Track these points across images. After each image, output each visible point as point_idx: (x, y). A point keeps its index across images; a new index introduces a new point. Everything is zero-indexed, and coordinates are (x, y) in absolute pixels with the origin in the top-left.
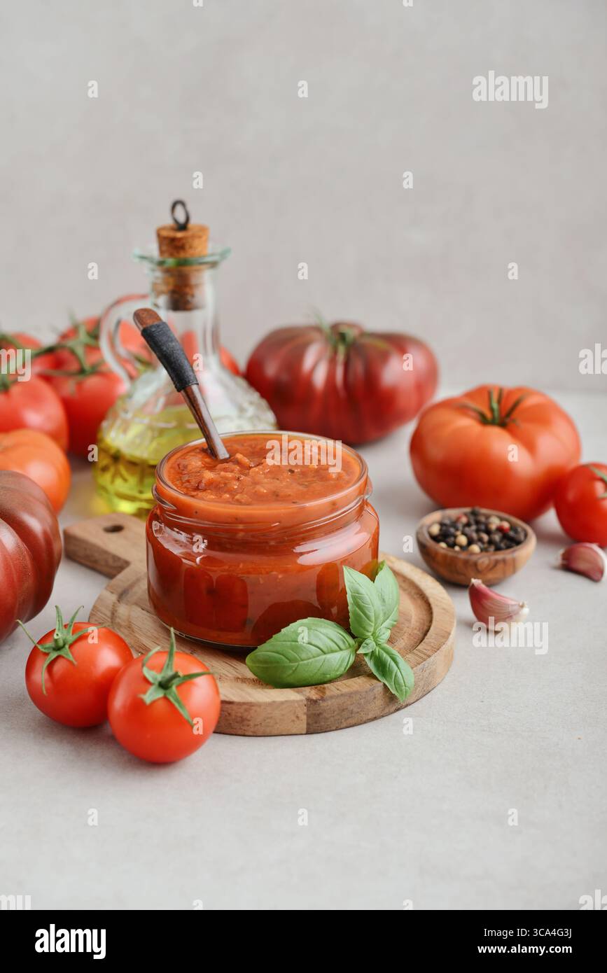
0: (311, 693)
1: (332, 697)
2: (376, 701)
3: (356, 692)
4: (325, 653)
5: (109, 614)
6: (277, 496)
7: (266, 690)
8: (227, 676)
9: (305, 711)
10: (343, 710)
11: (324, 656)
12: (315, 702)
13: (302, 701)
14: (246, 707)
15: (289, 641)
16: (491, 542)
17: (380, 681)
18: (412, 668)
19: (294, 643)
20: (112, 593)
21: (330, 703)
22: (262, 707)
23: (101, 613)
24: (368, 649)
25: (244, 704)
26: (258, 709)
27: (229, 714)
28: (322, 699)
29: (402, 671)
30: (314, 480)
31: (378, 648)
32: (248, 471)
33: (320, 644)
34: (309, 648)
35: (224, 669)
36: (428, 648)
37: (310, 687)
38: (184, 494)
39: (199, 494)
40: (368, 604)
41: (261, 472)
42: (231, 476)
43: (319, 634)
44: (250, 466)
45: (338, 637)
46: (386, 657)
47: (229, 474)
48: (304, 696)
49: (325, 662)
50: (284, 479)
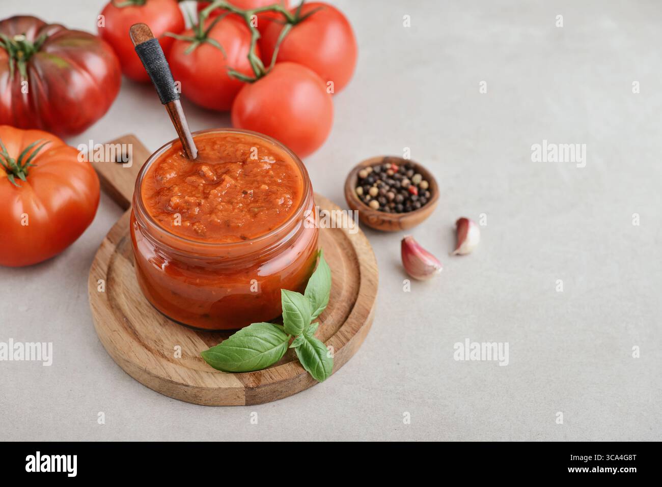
0: (250, 381)
1: (265, 385)
2: (301, 382)
4: (261, 352)
5: (105, 269)
6: (228, 226)
7: (216, 375)
8: (188, 355)
9: (245, 394)
10: (275, 392)
11: (263, 354)
12: (252, 389)
13: (241, 388)
14: (198, 389)
15: (235, 347)
17: (304, 369)
19: (238, 348)
20: (112, 243)
21: (263, 389)
22: (211, 391)
23: (100, 267)
24: (298, 343)
25: (197, 387)
26: (208, 392)
27: (186, 391)
28: (258, 387)
29: (323, 362)
30: (262, 207)
31: (306, 341)
32: (210, 192)
33: (259, 348)
34: (250, 351)
35: (186, 346)
36: (349, 329)
37: (250, 373)
38: (153, 218)
39: (166, 219)
40: (299, 318)
41: (219, 195)
42: (193, 201)
43: (259, 339)
44: (213, 180)
45: (274, 339)
46: (311, 348)
47: (192, 200)
48: (243, 382)
49: (262, 357)
50: (237, 203)
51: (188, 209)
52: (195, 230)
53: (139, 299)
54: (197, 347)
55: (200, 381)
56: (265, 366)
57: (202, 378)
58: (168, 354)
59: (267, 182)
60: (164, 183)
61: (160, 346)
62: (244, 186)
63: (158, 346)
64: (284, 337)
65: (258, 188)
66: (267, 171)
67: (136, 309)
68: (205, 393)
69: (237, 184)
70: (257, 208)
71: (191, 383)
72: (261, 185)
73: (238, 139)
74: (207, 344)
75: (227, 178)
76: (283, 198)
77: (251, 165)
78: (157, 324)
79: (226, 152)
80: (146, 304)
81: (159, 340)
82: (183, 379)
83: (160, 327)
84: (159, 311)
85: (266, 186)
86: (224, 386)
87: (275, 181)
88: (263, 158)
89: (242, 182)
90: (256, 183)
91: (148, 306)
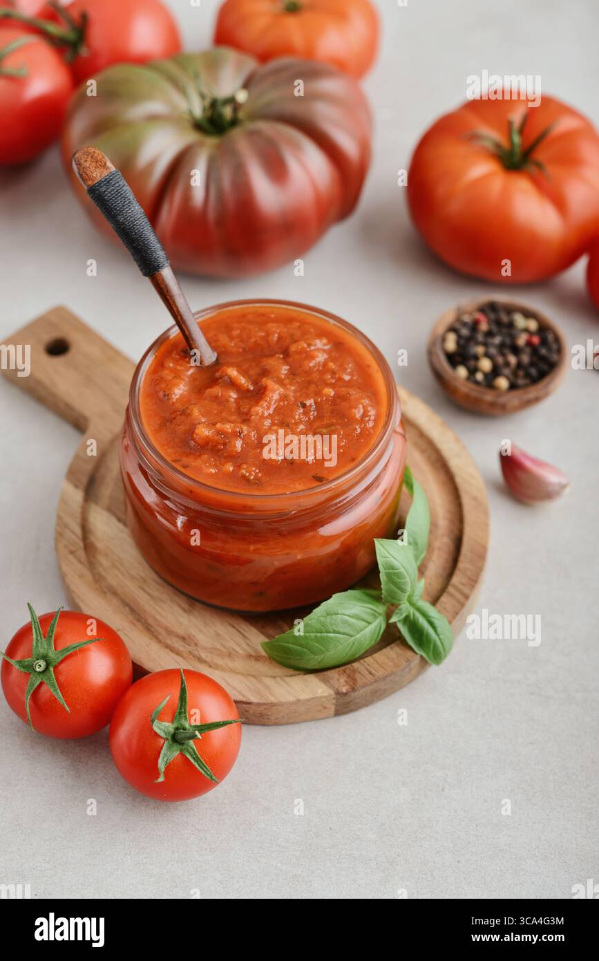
0: (339, 680)
1: (364, 686)
3: (390, 675)
4: (352, 636)
5: (78, 530)
6: (291, 463)
7: (288, 679)
8: (237, 652)
9: (334, 702)
11: (354, 638)
12: (346, 694)
13: (330, 695)
14: (266, 706)
15: (313, 632)
16: (519, 365)
17: (416, 653)
18: (450, 623)
19: (319, 635)
20: (76, 486)
21: (361, 691)
22: (286, 706)
23: (69, 529)
24: (401, 615)
26: (280, 707)
27: (246, 711)
28: (353, 690)
29: (441, 637)
30: (332, 424)
31: (412, 610)
32: (249, 411)
33: (347, 630)
34: (337, 637)
35: (232, 640)
36: (464, 580)
37: (337, 670)
38: (174, 464)
39: (194, 464)
40: (404, 578)
41: (266, 414)
42: (230, 430)
43: (347, 618)
44: (248, 391)
45: (367, 613)
46: (422, 621)
47: (228, 427)
48: (332, 687)
49: (354, 643)
50: (297, 424)
51: (225, 444)
52: (244, 476)
53: (143, 574)
54: (248, 639)
55: (268, 695)
56: (357, 656)
57: (268, 688)
58: (207, 656)
59: (328, 382)
60: (173, 403)
61: (193, 645)
62: (299, 394)
63: (189, 645)
64: (381, 609)
65: (318, 393)
66: (325, 364)
67: (141, 591)
68: (277, 710)
69: (288, 392)
70: (325, 428)
71: (253, 699)
72: (323, 389)
73: (263, 315)
74: (263, 633)
75: (269, 382)
76: (361, 406)
77: (297, 357)
78: (180, 611)
79: (253, 340)
80: (155, 581)
81: (189, 637)
82: (240, 693)
83: (185, 615)
84: (177, 589)
85: (331, 390)
86: (304, 696)
87: (340, 379)
88: (314, 343)
89: (293, 388)
90: (313, 386)
91: (159, 584)
